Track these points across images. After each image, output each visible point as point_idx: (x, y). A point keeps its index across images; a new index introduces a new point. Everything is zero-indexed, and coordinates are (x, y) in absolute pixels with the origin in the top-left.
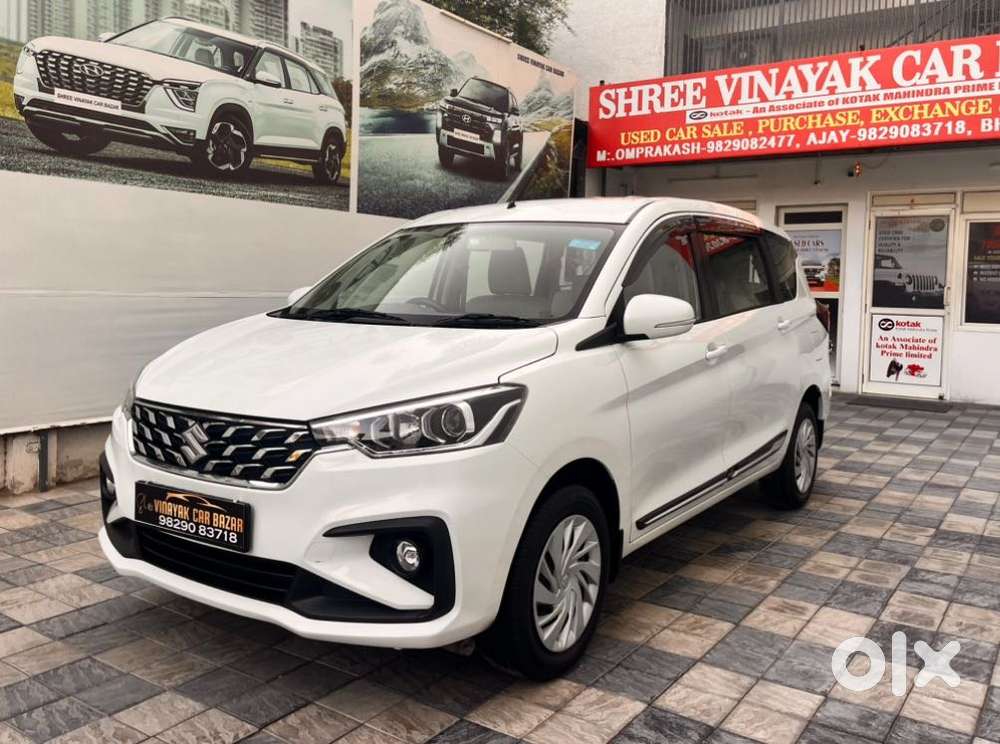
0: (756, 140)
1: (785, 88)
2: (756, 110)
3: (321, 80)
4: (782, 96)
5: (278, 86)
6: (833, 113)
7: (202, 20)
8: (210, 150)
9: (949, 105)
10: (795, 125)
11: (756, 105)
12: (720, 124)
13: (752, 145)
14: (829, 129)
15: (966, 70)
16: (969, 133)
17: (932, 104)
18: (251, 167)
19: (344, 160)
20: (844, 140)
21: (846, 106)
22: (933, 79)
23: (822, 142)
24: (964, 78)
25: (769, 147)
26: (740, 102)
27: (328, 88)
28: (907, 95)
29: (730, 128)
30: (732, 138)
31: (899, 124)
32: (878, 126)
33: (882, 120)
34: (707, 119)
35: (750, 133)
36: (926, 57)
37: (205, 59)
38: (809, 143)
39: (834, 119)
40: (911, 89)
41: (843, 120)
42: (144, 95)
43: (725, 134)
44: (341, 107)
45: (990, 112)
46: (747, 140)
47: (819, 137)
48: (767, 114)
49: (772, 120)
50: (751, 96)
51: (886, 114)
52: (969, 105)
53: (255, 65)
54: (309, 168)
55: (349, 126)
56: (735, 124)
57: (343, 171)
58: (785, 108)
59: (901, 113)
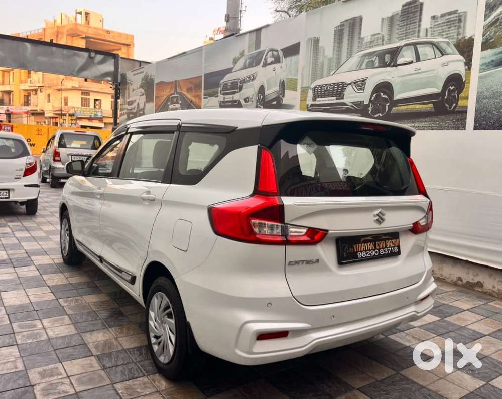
3: (444, 46)
5: (411, 62)
7: (370, 47)
8: (370, 109)
18: (391, 113)
19: (462, 95)
27: (451, 49)
37: (371, 65)
42: (344, 91)
44: (462, 58)
53: (397, 57)
54: (431, 106)
55: (470, 68)
57: (461, 103)
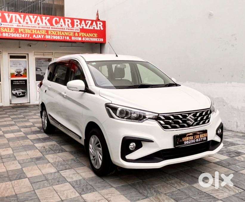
0: (18, 34)
1: (26, 21)
2: (18, 26)
4: (25, 23)
6: (40, 30)
9: (65, 33)
10: (30, 32)
11: (18, 24)
12: (7, 28)
13: (17, 36)
14: (39, 34)
15: (68, 25)
16: (70, 40)
17: (62, 31)
20: (43, 37)
21: (42, 29)
22: (62, 26)
23: (37, 37)
24: (68, 27)
25: (23, 37)
26: (13, 22)
28: (56, 28)
29: (10, 30)
30: (11, 33)
31: (55, 35)
32: (50, 35)
33: (51, 34)
34: (2, 26)
35: (17, 32)
36: (60, 20)
38: (33, 37)
39: (40, 32)
40: (57, 27)
41: (42, 32)
43: (8, 31)
45: (73, 35)
46: (16, 34)
47: (36, 36)
48: (21, 27)
49: (23, 30)
50: (16, 21)
51: (52, 33)
52: (69, 33)
56: (12, 29)
58: (26, 26)
59: (55, 32)
